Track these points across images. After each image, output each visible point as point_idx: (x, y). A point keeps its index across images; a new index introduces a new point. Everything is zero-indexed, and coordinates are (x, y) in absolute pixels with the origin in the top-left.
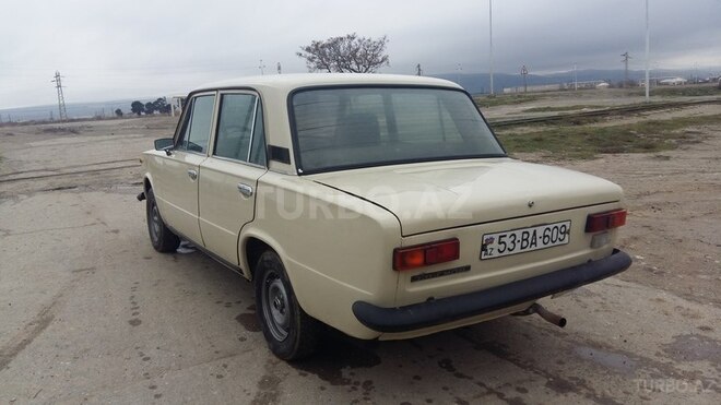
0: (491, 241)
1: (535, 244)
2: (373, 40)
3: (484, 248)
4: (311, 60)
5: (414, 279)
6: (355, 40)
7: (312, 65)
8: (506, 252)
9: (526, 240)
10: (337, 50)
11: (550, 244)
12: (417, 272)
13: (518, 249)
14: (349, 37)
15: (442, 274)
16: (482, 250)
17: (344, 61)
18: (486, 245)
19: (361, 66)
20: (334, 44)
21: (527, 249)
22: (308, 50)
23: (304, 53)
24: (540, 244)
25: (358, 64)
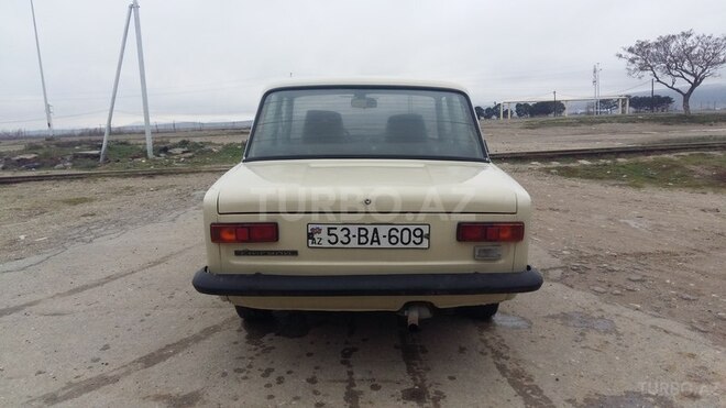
0: (319, 231)
1: (378, 241)
2: (715, 37)
3: (310, 236)
4: (632, 61)
5: (238, 253)
6: (691, 38)
7: (633, 67)
8: (339, 245)
9: (365, 236)
10: (666, 49)
11: (400, 245)
12: (241, 247)
13: (354, 243)
14: (683, 34)
15: (266, 253)
16: (309, 238)
17: (676, 62)
18: (312, 234)
19: (696, 67)
20: (664, 43)
21: (368, 245)
22: (631, 50)
23: (624, 53)
24: (385, 243)
25: (691, 64)
